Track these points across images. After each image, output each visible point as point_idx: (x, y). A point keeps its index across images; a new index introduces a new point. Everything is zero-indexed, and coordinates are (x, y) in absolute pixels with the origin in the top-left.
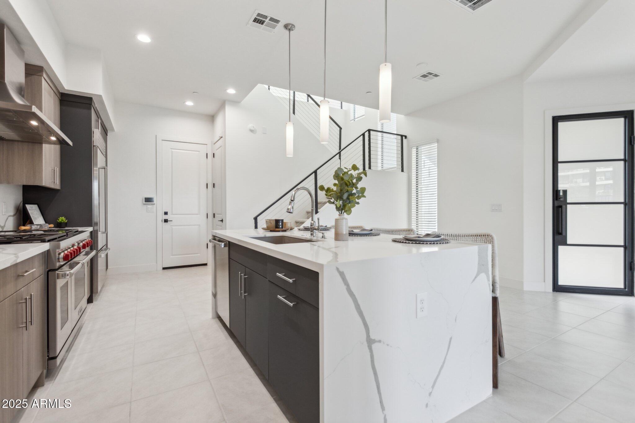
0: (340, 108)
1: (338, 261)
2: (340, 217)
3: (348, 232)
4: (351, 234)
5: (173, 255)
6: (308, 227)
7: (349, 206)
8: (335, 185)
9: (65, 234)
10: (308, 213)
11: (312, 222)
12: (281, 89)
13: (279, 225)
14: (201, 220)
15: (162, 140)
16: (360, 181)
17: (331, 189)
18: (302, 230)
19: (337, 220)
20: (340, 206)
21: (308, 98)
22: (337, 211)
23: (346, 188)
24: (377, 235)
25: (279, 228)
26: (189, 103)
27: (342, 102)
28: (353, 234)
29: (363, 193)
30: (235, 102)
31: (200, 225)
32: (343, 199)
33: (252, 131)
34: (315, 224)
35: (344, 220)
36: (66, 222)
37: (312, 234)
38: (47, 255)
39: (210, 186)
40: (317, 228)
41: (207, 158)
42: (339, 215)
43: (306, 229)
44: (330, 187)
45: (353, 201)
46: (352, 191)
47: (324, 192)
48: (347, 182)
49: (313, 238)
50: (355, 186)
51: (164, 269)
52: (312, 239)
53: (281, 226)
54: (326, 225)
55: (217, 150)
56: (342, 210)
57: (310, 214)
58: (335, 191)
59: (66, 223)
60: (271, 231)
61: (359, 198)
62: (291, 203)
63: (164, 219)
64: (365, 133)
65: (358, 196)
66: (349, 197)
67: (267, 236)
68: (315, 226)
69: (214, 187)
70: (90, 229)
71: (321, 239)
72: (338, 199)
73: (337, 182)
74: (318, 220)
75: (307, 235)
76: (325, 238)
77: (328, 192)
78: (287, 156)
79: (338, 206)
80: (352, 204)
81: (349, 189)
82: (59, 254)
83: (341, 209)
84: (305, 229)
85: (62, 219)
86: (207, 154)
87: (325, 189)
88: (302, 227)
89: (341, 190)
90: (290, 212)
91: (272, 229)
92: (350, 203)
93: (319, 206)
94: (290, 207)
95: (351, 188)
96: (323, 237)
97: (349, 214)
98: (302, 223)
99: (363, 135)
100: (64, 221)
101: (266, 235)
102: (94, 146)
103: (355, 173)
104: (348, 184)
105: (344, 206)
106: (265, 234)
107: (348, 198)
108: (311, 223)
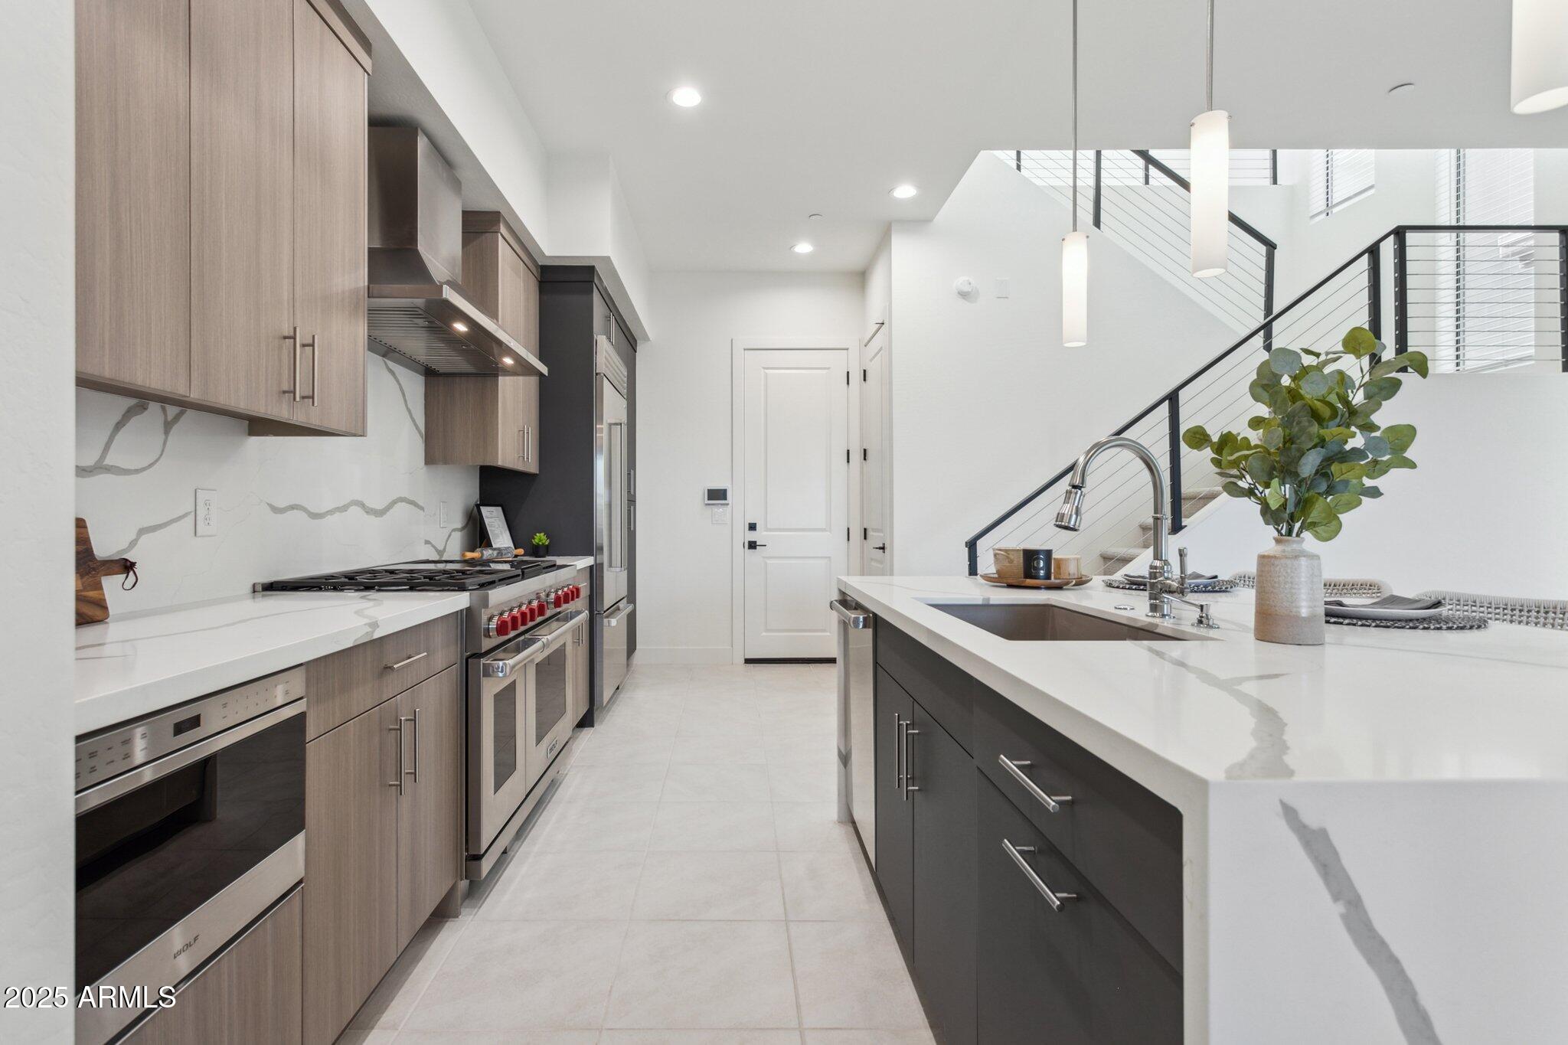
0: (1268, 181)
1: (1291, 773)
2: (1280, 548)
3: (1321, 611)
4: (1336, 615)
5: (767, 630)
6: (1143, 577)
7: (1328, 504)
8: (1256, 423)
9: (519, 572)
10: (1144, 528)
11: (1158, 563)
12: (1046, 152)
13: (1037, 569)
14: (832, 544)
15: (745, 350)
16: (1387, 398)
17: (1239, 438)
18: (1118, 587)
19: (1264, 560)
20: (1284, 506)
21: (1147, 169)
22: (1267, 523)
23: (1315, 428)
24: (1471, 628)
25: (1036, 577)
26: (804, 248)
27: (1274, 153)
28: (1345, 617)
29: (1404, 448)
30: (918, 221)
31: (829, 557)
32: (1296, 474)
33: (964, 295)
34: (1168, 572)
35: (1303, 561)
36: (547, 543)
37: (1154, 608)
38: (467, 619)
39: (856, 457)
40: (1175, 584)
41: (848, 383)
42: (1278, 541)
43: (1135, 584)
44: (1234, 432)
45: (1346, 482)
46: (1347, 442)
47: (1208, 453)
48: (1318, 404)
49: (1157, 621)
50: (1360, 421)
51: (748, 661)
52: (1157, 626)
53: (1042, 573)
54: (1214, 574)
55: (871, 360)
56: (1292, 518)
57: (1152, 535)
58: (1256, 446)
59: (547, 546)
60: (1010, 586)
61: (1377, 469)
62: (1073, 495)
63: (749, 542)
64: (1382, 245)
65: (1375, 462)
66: (1330, 465)
67: (992, 602)
68: (1167, 579)
69: (865, 459)
70: (589, 561)
71: (1194, 630)
72: (1271, 477)
73: (1263, 411)
74: (1181, 555)
75: (1136, 608)
76: (1209, 626)
77: (1225, 452)
78: (1066, 345)
79: (1274, 505)
80: (1345, 497)
81: (1331, 431)
82: (490, 619)
83: (1286, 516)
84: (1133, 583)
85: (541, 538)
86: (848, 372)
87: (1211, 441)
88: (1118, 576)
89: (1289, 440)
90: (1066, 528)
91: (1011, 581)
92: (1330, 491)
93: (1185, 507)
94: (1067, 509)
95: (1342, 429)
96: (1200, 622)
97: (1324, 535)
98: (1126, 560)
99: (1373, 251)
100: (544, 541)
101: (989, 599)
102: (597, 374)
103: (1355, 367)
104: (1326, 412)
105: (1303, 505)
106: (987, 595)
107: (1323, 472)
108: (1151, 567)
